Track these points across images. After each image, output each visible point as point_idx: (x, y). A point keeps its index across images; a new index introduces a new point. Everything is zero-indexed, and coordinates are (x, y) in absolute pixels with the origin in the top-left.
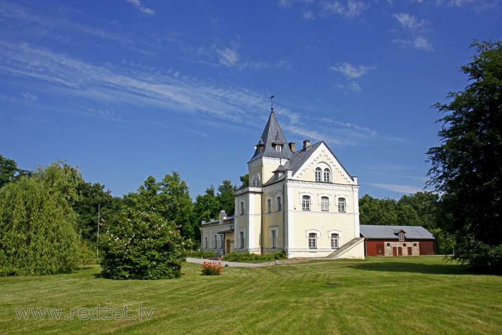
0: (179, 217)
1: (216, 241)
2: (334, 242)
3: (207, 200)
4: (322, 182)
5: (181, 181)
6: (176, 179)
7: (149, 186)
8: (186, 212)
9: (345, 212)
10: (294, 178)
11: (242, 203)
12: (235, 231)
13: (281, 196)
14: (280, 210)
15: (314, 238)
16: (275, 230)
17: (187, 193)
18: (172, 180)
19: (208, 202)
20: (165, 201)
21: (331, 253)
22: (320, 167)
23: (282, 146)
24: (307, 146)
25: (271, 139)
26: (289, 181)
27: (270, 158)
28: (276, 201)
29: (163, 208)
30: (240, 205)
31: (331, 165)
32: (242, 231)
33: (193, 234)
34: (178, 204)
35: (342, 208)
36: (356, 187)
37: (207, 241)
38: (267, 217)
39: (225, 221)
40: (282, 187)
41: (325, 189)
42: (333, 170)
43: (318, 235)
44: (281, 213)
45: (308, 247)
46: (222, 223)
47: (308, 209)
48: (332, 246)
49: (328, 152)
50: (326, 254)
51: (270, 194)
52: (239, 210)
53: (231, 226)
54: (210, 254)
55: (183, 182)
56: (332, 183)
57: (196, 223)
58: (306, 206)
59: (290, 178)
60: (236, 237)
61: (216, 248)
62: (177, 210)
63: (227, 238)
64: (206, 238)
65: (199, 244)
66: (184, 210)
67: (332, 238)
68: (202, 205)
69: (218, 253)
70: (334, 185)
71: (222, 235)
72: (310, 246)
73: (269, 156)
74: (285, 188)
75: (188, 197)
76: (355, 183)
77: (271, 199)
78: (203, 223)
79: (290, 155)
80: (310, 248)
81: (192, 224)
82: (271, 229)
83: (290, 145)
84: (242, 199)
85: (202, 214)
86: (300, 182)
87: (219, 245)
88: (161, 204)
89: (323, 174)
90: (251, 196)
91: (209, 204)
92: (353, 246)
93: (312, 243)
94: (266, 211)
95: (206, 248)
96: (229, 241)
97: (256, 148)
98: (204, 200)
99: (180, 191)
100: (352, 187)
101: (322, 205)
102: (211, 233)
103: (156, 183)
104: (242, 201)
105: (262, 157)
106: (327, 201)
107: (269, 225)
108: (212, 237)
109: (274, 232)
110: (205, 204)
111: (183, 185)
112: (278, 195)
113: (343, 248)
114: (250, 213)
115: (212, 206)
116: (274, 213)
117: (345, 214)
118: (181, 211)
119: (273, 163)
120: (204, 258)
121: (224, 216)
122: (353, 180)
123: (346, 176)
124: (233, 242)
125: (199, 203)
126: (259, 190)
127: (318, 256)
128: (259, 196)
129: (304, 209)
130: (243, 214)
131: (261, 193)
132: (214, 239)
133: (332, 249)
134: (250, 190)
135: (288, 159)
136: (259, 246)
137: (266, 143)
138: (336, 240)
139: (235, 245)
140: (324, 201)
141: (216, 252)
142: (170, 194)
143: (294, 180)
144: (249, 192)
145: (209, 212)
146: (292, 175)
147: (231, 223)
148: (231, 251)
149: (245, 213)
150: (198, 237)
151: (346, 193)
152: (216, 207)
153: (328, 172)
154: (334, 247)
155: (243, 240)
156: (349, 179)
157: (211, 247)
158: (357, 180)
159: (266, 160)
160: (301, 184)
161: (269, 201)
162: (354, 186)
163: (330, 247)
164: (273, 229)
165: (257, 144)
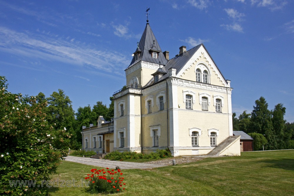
0: (64, 124)
1: (95, 142)
2: (212, 140)
3: (87, 111)
4: (202, 83)
5: (65, 97)
6: (61, 96)
7: (40, 100)
8: (70, 121)
9: (221, 112)
10: (178, 76)
11: (122, 106)
12: (115, 132)
13: (164, 96)
14: (162, 109)
15: (195, 136)
16: (157, 130)
17: (71, 106)
18: (58, 95)
19: (88, 112)
20: (52, 112)
21: (210, 150)
22: (200, 68)
23: (158, 53)
24: (184, 51)
25: (147, 47)
26: (173, 79)
27: (148, 63)
28: (158, 101)
29: (51, 117)
30: (120, 107)
31: (209, 67)
32: (122, 131)
33: (76, 137)
34: (63, 114)
35: (219, 109)
36: (230, 89)
37: (87, 142)
38: (146, 118)
39: (103, 124)
40: (166, 86)
41: (205, 90)
42: (211, 72)
43: (200, 134)
44: (164, 112)
45: (191, 145)
46: (101, 126)
47: (190, 109)
48: (211, 144)
49: (206, 55)
50: (206, 152)
51: (150, 95)
52: (118, 112)
53: (109, 129)
54: (91, 153)
55: (67, 98)
56: (210, 84)
57: (78, 129)
58: (189, 106)
59: (174, 76)
60: (116, 137)
61: (95, 148)
62: (62, 119)
63: (106, 139)
64: (87, 140)
65: (81, 145)
66: (67, 118)
67: (211, 137)
68: (83, 115)
69: (97, 152)
70: (212, 86)
71: (100, 137)
72: (193, 144)
73: (147, 61)
74: (169, 87)
75: (71, 109)
76: (229, 86)
77: (152, 99)
78: (84, 127)
79: (165, 62)
80: (193, 146)
81: (74, 130)
82: (151, 129)
83: (165, 53)
84: (121, 102)
85: (82, 122)
86: (184, 81)
87: (98, 145)
88: (49, 114)
89: (202, 75)
90: (132, 97)
91: (88, 114)
92: (231, 143)
93: (195, 142)
94: (146, 112)
95: (86, 148)
96: (108, 142)
97: (133, 55)
98: (84, 110)
99: (64, 104)
100: (226, 90)
101: (202, 105)
102: (90, 136)
103: (45, 98)
104: (122, 103)
105: (141, 61)
106: (206, 102)
107: (150, 125)
108: (92, 138)
109: (155, 131)
110: (85, 114)
111: (67, 99)
112: (161, 95)
113: (221, 146)
114: (131, 113)
115: (91, 116)
116: (155, 112)
117: (221, 114)
118: (66, 119)
119: (151, 68)
120: (85, 156)
121: (102, 121)
122: (227, 83)
123: (222, 79)
124: (113, 142)
125: (80, 114)
126: (139, 92)
127: (200, 154)
128: (138, 98)
129: (187, 108)
130: (122, 115)
131: (140, 95)
132: (93, 140)
133: (212, 146)
134: (130, 92)
135: (164, 66)
136: (140, 146)
137: (143, 50)
138: (214, 139)
139: (115, 145)
140: (204, 101)
141: (95, 151)
142: (56, 107)
143: (178, 78)
144: (129, 94)
145: (88, 120)
146: (177, 74)
147: (109, 126)
148: (111, 150)
149: (125, 114)
150: (80, 140)
151: (222, 95)
152: (94, 117)
153: (207, 74)
154: (213, 145)
155: (122, 139)
156: (224, 82)
157: (90, 147)
158: (230, 83)
159: (145, 64)
160: (184, 83)
161: (149, 102)
162: (228, 89)
163: (210, 145)
164: (155, 129)
165: (135, 51)
